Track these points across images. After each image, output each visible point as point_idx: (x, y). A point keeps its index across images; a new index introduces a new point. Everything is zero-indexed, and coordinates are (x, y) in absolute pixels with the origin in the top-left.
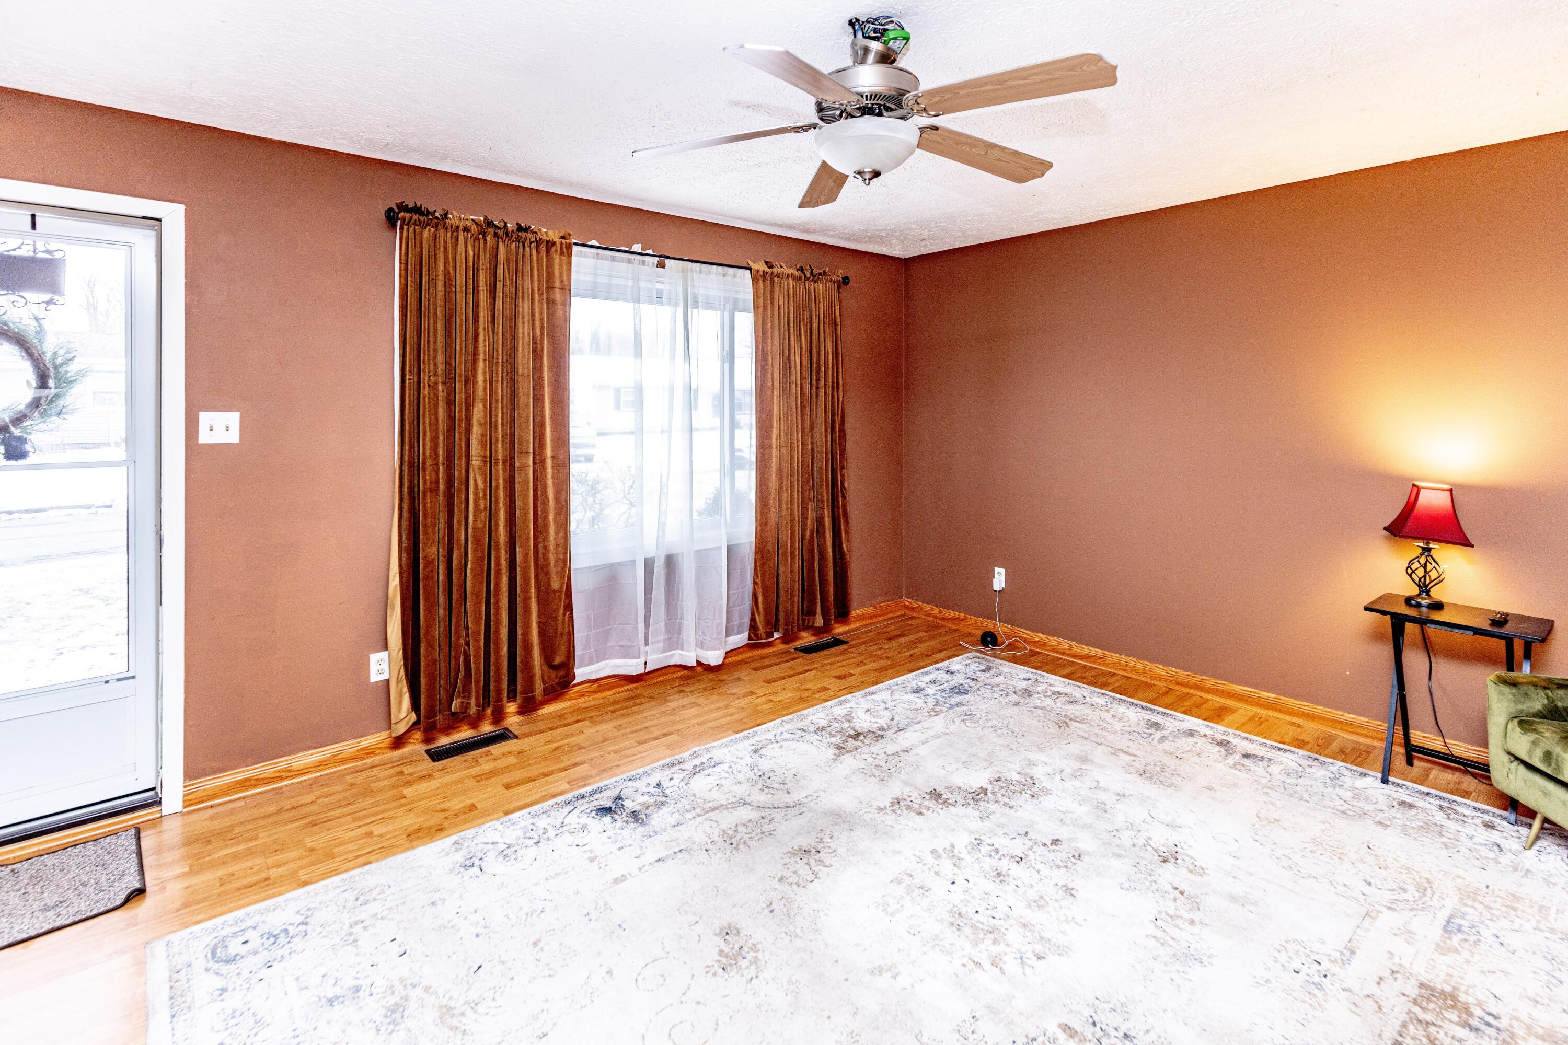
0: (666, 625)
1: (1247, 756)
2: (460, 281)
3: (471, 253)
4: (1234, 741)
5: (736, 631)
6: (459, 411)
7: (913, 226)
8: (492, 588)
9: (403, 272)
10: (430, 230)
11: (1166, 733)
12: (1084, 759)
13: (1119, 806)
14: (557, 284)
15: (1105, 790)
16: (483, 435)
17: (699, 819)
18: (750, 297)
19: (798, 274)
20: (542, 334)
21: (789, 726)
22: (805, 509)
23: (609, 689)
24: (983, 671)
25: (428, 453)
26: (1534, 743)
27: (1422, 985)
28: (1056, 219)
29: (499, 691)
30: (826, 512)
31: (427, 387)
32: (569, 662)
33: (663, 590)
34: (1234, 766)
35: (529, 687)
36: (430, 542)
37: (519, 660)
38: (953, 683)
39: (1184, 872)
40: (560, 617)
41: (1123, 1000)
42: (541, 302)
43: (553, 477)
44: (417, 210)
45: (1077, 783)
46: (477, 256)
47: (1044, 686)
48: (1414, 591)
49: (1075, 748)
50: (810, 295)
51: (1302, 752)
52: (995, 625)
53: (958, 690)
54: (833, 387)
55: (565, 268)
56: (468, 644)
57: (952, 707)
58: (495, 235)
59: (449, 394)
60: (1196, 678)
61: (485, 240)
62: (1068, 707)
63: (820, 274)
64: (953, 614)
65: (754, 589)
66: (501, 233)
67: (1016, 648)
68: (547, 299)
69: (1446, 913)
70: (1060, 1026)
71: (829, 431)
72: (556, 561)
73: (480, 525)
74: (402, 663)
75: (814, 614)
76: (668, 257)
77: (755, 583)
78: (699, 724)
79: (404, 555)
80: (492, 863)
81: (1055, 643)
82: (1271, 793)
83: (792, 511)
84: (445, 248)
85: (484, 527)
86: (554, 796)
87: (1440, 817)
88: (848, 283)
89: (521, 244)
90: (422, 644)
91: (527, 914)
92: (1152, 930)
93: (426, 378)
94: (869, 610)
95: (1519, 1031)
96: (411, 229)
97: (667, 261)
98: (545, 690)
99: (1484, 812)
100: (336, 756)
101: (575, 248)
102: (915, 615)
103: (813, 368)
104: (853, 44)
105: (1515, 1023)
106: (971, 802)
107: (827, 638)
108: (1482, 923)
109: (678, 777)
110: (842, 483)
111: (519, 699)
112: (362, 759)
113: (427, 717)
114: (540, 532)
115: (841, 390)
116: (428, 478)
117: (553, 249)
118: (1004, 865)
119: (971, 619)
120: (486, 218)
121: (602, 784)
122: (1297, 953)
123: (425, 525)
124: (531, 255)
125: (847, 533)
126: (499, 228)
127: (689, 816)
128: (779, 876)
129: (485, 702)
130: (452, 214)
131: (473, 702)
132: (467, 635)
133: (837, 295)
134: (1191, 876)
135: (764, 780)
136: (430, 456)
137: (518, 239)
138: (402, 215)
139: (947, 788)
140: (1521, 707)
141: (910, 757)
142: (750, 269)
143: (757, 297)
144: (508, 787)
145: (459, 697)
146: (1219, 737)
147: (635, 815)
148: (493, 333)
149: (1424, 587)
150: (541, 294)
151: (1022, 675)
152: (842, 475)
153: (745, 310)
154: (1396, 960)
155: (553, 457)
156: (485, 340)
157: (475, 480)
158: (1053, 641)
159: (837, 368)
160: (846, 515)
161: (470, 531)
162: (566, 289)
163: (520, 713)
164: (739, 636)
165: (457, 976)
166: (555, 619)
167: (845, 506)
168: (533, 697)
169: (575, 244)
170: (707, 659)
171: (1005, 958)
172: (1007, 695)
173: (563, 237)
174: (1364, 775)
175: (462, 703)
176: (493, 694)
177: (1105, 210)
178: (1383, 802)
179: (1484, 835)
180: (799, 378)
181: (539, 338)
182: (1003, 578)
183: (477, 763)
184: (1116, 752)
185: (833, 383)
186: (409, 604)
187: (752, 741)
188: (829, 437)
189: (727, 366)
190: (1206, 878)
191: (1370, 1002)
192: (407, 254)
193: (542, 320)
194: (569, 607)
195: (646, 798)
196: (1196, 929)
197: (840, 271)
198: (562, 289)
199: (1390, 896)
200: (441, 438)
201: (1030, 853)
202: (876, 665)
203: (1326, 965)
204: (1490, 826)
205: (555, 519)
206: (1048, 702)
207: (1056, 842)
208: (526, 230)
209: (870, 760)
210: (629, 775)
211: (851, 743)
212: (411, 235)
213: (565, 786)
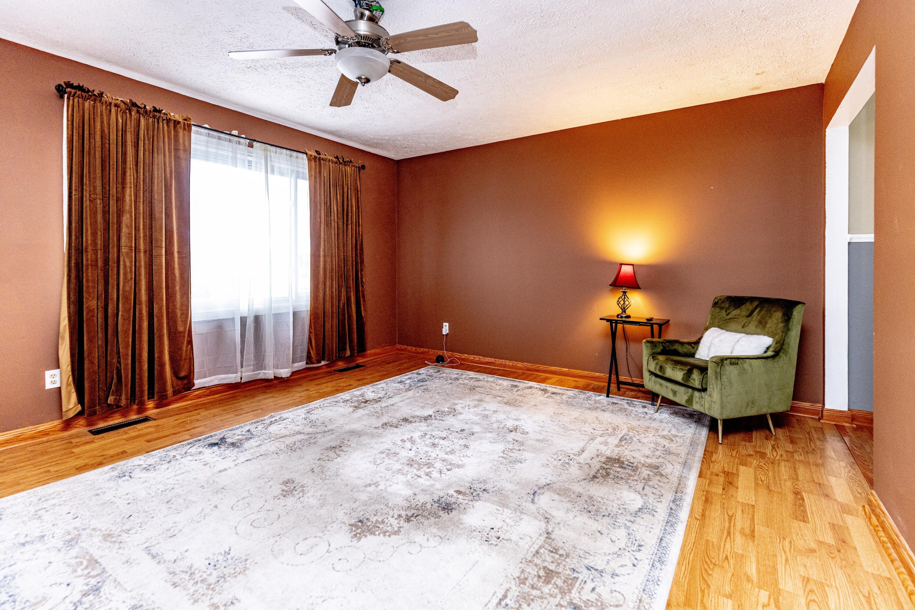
0: (255, 356)
1: (553, 393)
2: (113, 137)
3: (120, 120)
4: (548, 389)
5: (298, 360)
6: (113, 218)
7: (399, 138)
8: (137, 328)
9: (70, 126)
10: (90, 102)
11: (519, 388)
12: (480, 400)
13: (494, 415)
14: (181, 147)
15: (488, 410)
16: (130, 234)
17: (272, 442)
18: (307, 171)
19: (335, 160)
20: (171, 176)
21: (328, 401)
22: (340, 292)
23: (217, 394)
24: (436, 372)
25: (89, 242)
26: (657, 364)
27: (608, 458)
28: (472, 140)
29: (142, 392)
30: (352, 293)
31: (88, 202)
32: (190, 376)
33: (252, 336)
34: (547, 397)
35: (163, 389)
36: (91, 298)
37: (156, 373)
38: (419, 378)
39: (519, 434)
40: (184, 348)
41: (485, 479)
42: (170, 157)
43: (179, 264)
44: (80, 88)
45: (476, 409)
46: (125, 124)
47: (465, 376)
48: (620, 311)
49: (477, 397)
50: (342, 172)
51: (577, 390)
52: (443, 353)
53: (423, 380)
54: (356, 225)
55: (186, 138)
56: (119, 362)
57: (418, 387)
58: (138, 112)
59: (104, 207)
60: (535, 366)
61: (131, 114)
62: (475, 383)
63: (348, 162)
64: (422, 350)
65: (309, 335)
66: (142, 111)
67: (453, 363)
68: (174, 156)
69: (622, 435)
70: (455, 491)
71: (354, 249)
72: (181, 314)
73: (127, 289)
74: (71, 373)
75: (345, 349)
76: (255, 140)
77: (310, 332)
78: (274, 405)
79: (72, 306)
80: (137, 473)
81: (472, 358)
82: (562, 405)
83: (332, 292)
84: (102, 115)
85: (131, 290)
86: (180, 442)
87: (626, 406)
88: (364, 169)
89: (156, 120)
90: (86, 362)
91: (162, 491)
92: (502, 455)
93: (88, 195)
94: (377, 351)
95: (639, 465)
96: (76, 100)
97: (255, 143)
98: (174, 392)
99: (643, 403)
100: (18, 436)
101: (194, 128)
102: (403, 352)
103: (344, 213)
104: (355, 11)
105: (639, 464)
106: (423, 421)
107: (353, 365)
108: (634, 436)
109: (260, 428)
110: (362, 279)
111: (156, 398)
112: (39, 438)
113: (89, 407)
114: (170, 297)
115: (361, 227)
116: (89, 257)
117: (179, 126)
118: (436, 441)
119: (432, 351)
120: (131, 101)
121: (212, 434)
122: (561, 454)
123: (88, 287)
124: (163, 127)
125: (364, 306)
126: (140, 108)
127: (266, 441)
128: (318, 458)
129: (133, 397)
130: (106, 95)
131: (123, 397)
132: (119, 357)
133: (358, 174)
134: (522, 435)
135: (313, 424)
136: (91, 244)
137: (154, 117)
138: (68, 90)
139: (412, 417)
140: (654, 351)
141: (395, 407)
142: (306, 154)
143: (311, 170)
144: (148, 441)
145: (113, 395)
146: (542, 388)
147: (233, 444)
148: (137, 172)
149: (624, 310)
150: (170, 152)
151: (455, 373)
152: (361, 275)
153: (304, 178)
154: (600, 451)
155: (178, 252)
156: (131, 175)
157: (124, 261)
158: (472, 357)
159: (359, 215)
160: (364, 296)
161: (121, 292)
162: (188, 151)
163: (157, 407)
164: (301, 363)
165: (115, 521)
166: (181, 349)
167: (363, 291)
168: (166, 395)
169: (194, 125)
170: (280, 374)
171: (432, 473)
172: (447, 380)
173: (185, 120)
174: (600, 395)
175: (116, 399)
176: (138, 393)
177: (494, 136)
178: (605, 402)
179: (641, 410)
180: (336, 218)
181: (169, 180)
182: (447, 328)
183: (126, 433)
184: (495, 397)
185: (356, 223)
186: (76, 337)
187: (306, 409)
188: (354, 253)
189: (293, 209)
190: (528, 435)
191: (587, 465)
192: (73, 116)
193: (171, 167)
194: (190, 342)
195: (240, 437)
196: (521, 452)
197: (360, 161)
198: (185, 150)
199: (602, 432)
200: (99, 233)
201: (450, 435)
202: (379, 374)
203: (572, 456)
204: (644, 407)
205: (180, 289)
206: (466, 381)
207: (462, 430)
208: (160, 111)
209: (372, 410)
210: (230, 428)
211: (363, 404)
212: (76, 104)
213: (188, 437)
